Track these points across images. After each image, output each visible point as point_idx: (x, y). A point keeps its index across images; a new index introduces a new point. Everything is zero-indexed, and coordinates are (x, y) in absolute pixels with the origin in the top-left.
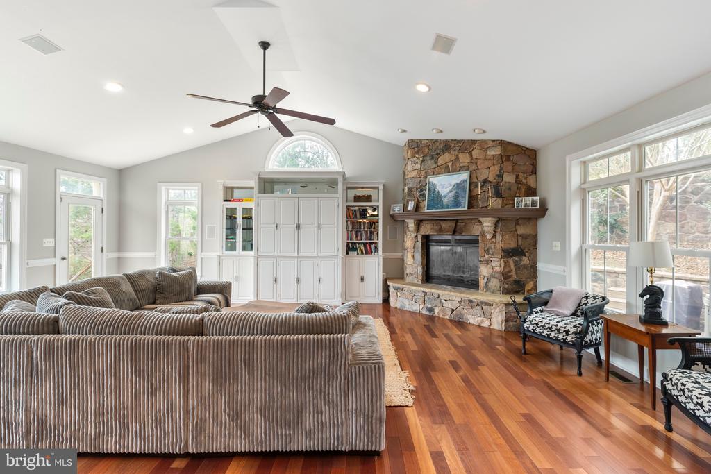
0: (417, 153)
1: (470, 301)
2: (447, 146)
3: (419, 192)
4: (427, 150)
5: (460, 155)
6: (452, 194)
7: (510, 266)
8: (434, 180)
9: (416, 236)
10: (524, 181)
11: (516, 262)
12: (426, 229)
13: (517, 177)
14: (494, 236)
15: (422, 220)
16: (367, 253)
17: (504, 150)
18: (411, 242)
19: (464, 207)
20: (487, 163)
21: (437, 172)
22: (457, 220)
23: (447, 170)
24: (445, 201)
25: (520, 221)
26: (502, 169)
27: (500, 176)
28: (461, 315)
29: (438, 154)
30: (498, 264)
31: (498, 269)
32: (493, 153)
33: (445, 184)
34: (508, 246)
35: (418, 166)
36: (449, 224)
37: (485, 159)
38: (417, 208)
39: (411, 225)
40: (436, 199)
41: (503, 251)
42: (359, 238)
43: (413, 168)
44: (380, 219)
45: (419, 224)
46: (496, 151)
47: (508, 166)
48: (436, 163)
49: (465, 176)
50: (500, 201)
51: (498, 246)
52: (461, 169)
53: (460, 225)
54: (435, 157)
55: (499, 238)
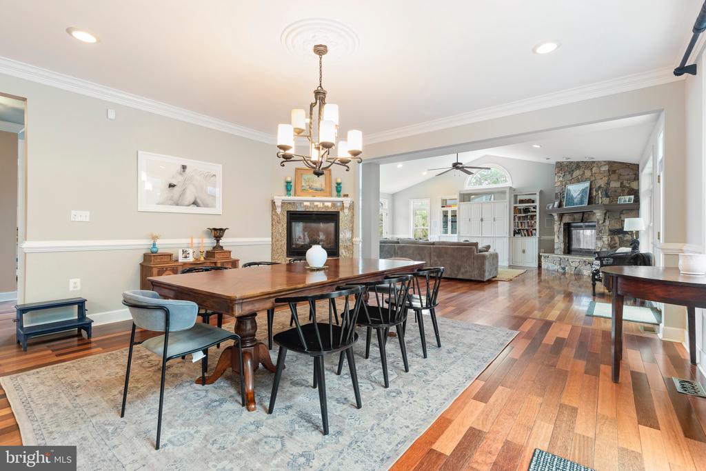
0: (561, 170)
1: (585, 261)
2: (578, 165)
3: (562, 196)
4: (566, 168)
5: (586, 171)
6: (579, 196)
7: (615, 240)
8: (570, 187)
9: (560, 224)
10: (628, 185)
11: (619, 238)
12: (566, 219)
13: (622, 183)
14: (604, 222)
15: (563, 214)
16: (528, 235)
17: (611, 167)
18: (558, 227)
19: (586, 204)
20: (601, 176)
21: (571, 182)
22: (583, 213)
23: (579, 181)
24: (576, 201)
25: (624, 212)
26: (609, 179)
27: (608, 184)
28: (580, 271)
29: (573, 171)
30: (606, 239)
31: (606, 242)
32: (604, 169)
33: (576, 190)
34: (613, 228)
35: (561, 179)
36: (579, 215)
37: (600, 173)
38: (560, 205)
39: (556, 217)
40: (570, 200)
41: (610, 231)
42: (523, 226)
43: (558, 180)
44: (538, 214)
45: (561, 216)
46: (605, 168)
47: (614, 177)
48: (572, 176)
49: (587, 184)
50: (608, 199)
51: (607, 228)
52: (586, 180)
53: (586, 216)
54: (571, 172)
55: (607, 222)
